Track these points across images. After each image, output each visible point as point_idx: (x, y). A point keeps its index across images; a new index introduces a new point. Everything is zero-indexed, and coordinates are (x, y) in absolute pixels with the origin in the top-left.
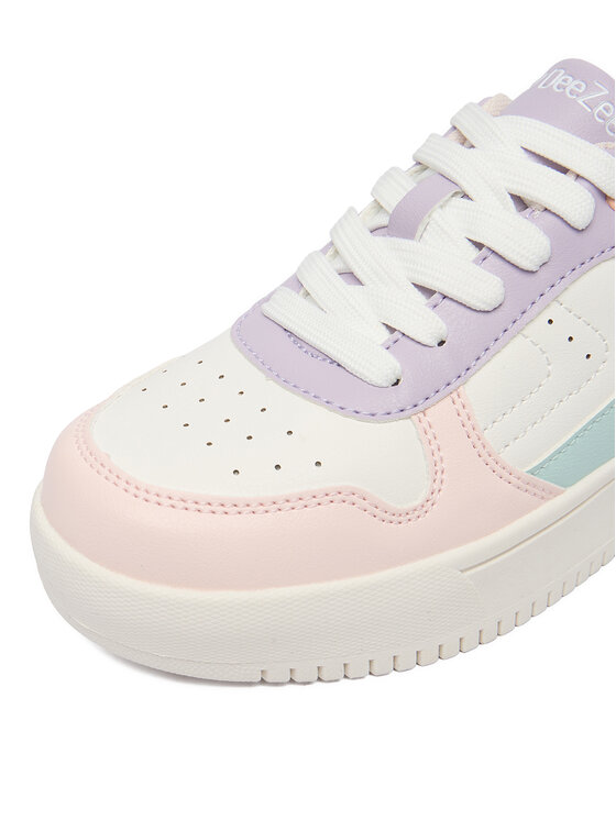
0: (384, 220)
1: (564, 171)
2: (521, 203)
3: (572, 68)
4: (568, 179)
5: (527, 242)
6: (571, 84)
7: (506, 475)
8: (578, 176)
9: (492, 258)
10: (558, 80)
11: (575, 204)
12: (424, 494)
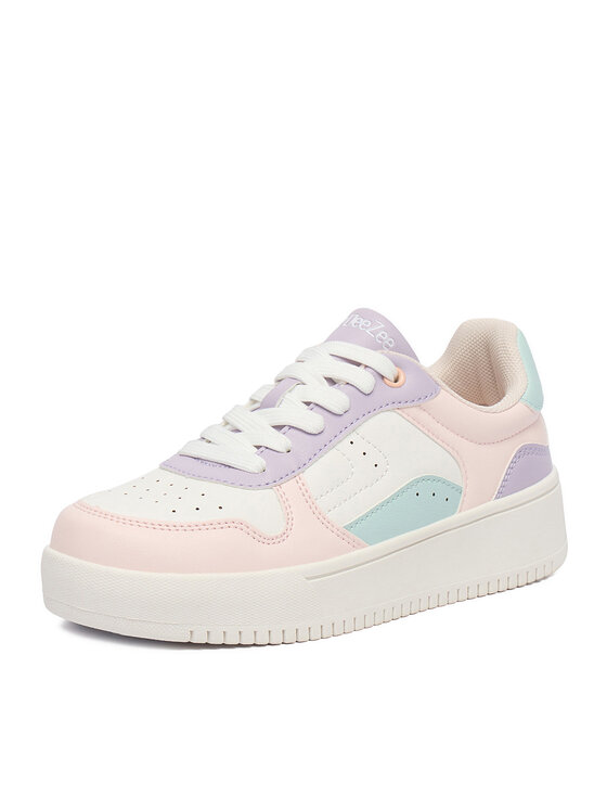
0: (257, 405)
1: (358, 364)
2: (331, 381)
3: (363, 313)
4: (361, 369)
5: (336, 399)
6: (362, 322)
7: (330, 527)
8: (366, 366)
9: (316, 408)
10: (355, 321)
11: (364, 380)
12: (282, 530)
